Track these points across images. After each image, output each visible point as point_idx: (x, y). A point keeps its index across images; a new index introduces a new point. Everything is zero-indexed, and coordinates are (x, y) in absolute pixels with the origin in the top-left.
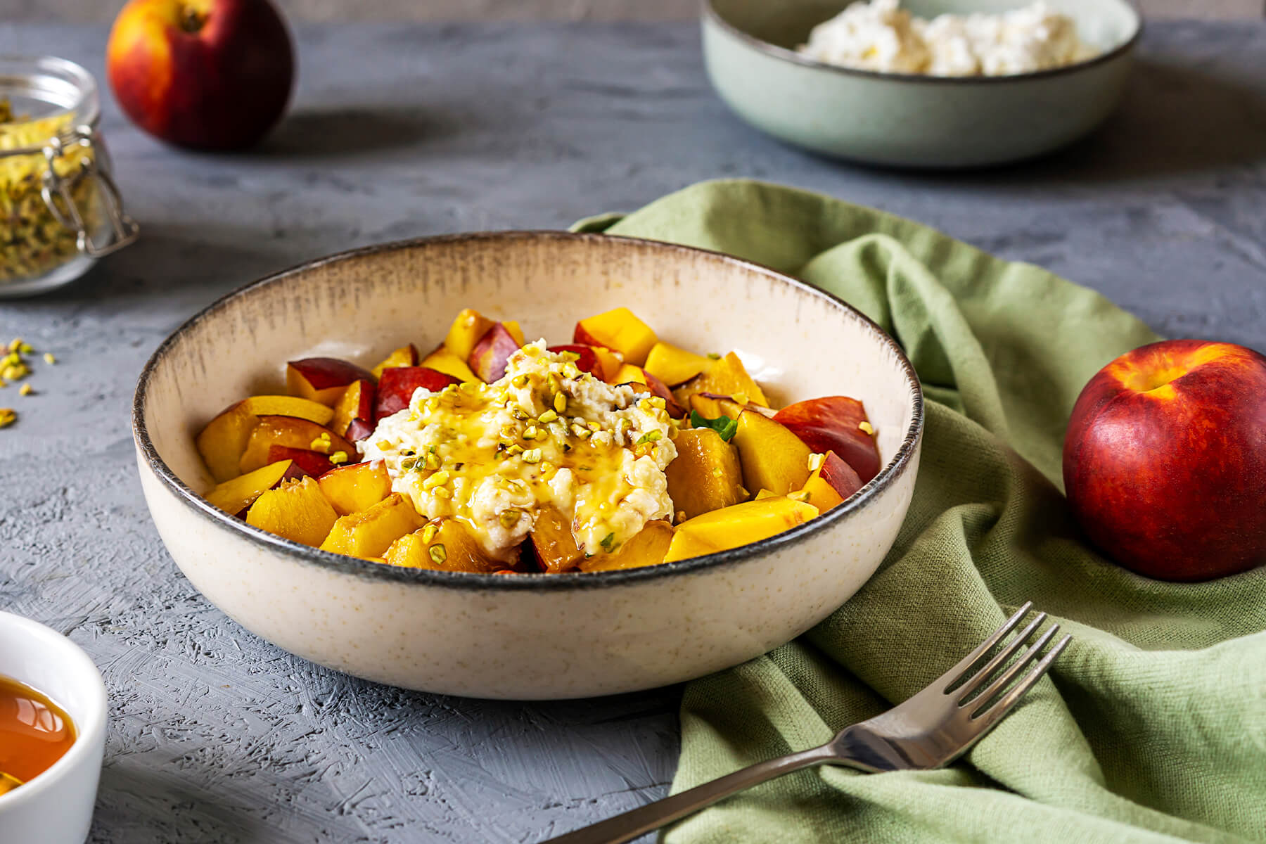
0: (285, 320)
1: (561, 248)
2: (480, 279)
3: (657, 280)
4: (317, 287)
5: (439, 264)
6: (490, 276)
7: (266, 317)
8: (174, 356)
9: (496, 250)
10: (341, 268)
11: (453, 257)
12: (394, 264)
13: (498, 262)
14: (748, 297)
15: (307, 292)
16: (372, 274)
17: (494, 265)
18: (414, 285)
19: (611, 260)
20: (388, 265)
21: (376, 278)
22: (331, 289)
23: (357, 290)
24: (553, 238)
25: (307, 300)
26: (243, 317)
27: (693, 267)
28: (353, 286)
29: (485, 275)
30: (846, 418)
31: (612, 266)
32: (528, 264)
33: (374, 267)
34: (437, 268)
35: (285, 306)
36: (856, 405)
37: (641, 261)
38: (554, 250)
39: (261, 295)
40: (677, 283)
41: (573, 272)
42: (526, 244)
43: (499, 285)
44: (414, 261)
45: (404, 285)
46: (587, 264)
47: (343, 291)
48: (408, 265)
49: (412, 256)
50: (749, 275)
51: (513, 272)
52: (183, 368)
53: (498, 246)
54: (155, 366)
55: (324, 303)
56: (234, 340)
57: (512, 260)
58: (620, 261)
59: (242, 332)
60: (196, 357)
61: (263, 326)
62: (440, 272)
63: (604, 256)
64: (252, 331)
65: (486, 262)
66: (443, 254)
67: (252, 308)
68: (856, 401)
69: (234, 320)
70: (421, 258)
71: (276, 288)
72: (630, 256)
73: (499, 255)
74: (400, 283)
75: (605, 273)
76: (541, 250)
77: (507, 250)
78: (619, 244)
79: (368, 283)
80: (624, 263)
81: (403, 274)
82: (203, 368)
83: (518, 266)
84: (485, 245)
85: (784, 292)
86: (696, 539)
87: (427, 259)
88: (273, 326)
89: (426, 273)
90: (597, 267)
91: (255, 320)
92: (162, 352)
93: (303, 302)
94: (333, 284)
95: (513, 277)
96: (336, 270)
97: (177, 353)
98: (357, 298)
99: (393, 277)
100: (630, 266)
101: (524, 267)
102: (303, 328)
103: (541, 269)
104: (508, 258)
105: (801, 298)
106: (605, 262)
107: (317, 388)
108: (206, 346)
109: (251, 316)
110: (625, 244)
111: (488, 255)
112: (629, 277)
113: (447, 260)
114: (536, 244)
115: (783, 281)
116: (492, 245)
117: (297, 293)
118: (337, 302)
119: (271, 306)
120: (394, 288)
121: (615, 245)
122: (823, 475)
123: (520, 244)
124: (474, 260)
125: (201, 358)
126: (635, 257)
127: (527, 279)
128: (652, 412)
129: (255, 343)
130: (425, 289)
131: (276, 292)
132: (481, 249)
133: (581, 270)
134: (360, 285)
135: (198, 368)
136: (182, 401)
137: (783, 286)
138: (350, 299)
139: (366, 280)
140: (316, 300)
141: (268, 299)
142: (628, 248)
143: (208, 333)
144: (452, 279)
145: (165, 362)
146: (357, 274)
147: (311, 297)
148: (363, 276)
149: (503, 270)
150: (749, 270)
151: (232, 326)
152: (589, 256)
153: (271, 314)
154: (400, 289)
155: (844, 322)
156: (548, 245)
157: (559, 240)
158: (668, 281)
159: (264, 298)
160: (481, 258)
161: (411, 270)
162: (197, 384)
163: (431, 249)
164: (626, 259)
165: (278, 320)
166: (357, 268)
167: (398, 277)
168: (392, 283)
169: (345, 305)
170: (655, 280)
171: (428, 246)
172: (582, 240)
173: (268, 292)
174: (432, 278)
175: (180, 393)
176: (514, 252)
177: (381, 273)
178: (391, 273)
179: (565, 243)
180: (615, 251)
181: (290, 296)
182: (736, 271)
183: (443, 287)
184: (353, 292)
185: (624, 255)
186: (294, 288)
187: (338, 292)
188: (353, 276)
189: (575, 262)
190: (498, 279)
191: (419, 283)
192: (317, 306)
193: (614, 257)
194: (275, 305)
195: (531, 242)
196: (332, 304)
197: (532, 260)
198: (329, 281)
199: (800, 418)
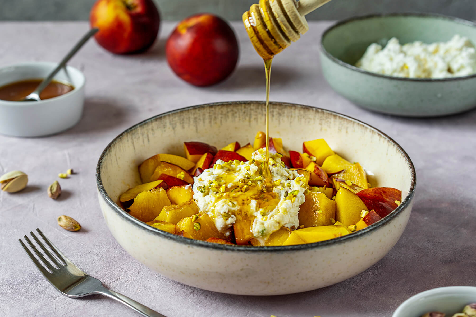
0: (189, 126)
1: (305, 112)
2: (272, 120)
3: (340, 130)
4: (204, 115)
5: (256, 112)
6: (276, 119)
7: (180, 123)
8: (133, 134)
9: (279, 109)
10: (215, 108)
11: (262, 110)
12: (238, 109)
13: (280, 114)
14: (372, 142)
15: (199, 116)
16: (228, 112)
17: (278, 115)
18: (245, 119)
19: (323, 119)
20: (235, 109)
21: (230, 114)
22: (210, 116)
23: (221, 118)
24: (302, 108)
25: (200, 119)
26: (170, 122)
27: (353, 126)
28: (220, 116)
29: (274, 118)
30: (390, 197)
31: (323, 122)
32: (292, 116)
33: (229, 110)
34: (255, 113)
35: (189, 120)
36: (398, 193)
37: (335, 121)
38: (302, 112)
39: (179, 115)
40: (347, 132)
41: (309, 122)
42: (291, 109)
43: (279, 123)
44: (246, 109)
45: (241, 118)
46: (314, 119)
47: (215, 118)
48: (243, 111)
49: (245, 107)
50: (373, 133)
51: (285, 119)
52: (137, 139)
53: (281, 108)
54: (121, 137)
55: (207, 121)
56: (165, 131)
57: (285, 114)
58: (327, 120)
59: (169, 128)
60: (145, 135)
61: (179, 127)
62: (256, 115)
63: (321, 117)
64: (174, 128)
65: (275, 113)
66: (258, 108)
67: (174, 119)
68: (399, 191)
69: (166, 123)
70: (249, 108)
71: (187, 113)
72: (331, 119)
73: (280, 111)
74: (239, 117)
75: (321, 124)
76: (297, 111)
77: (283, 110)
78: (327, 113)
79: (226, 115)
80: (328, 121)
81: (241, 114)
82: (148, 140)
83: (288, 117)
84: (275, 107)
85: (384, 142)
86: (299, 237)
87: (251, 110)
88: (183, 127)
89: (250, 115)
90: (318, 121)
91: (175, 124)
92: (127, 132)
93: (198, 120)
94: (211, 114)
95: (285, 121)
96: (213, 109)
97: (135, 133)
98: (221, 121)
99: (237, 115)
100: (330, 123)
101: (290, 118)
102: (197, 130)
103: (296, 119)
104: (284, 113)
105: (389, 145)
106: (321, 120)
107: (190, 154)
108: (150, 131)
109: (174, 122)
110: (329, 114)
111: (276, 110)
112: (330, 127)
113: (259, 111)
114: (295, 109)
115: (384, 137)
116: (278, 107)
117: (195, 116)
118: (213, 122)
119: (183, 120)
120: (237, 119)
121: (325, 113)
122: (364, 220)
123: (289, 108)
124: (271, 112)
125: (148, 136)
126: (332, 119)
127: (291, 123)
128: (299, 183)
129: (174, 133)
130: (250, 121)
131: (186, 114)
132: (273, 108)
133: (312, 122)
134: (223, 116)
135: (146, 140)
136: (135, 152)
137: (384, 139)
138: (218, 121)
139: (225, 115)
140: (204, 119)
141: (182, 117)
142: (330, 115)
143: (152, 127)
144: (261, 118)
145: (127, 136)
146: (222, 112)
147: (201, 118)
148: (224, 113)
149: (281, 118)
150: (373, 131)
151: (164, 125)
152: (315, 116)
153: (183, 123)
154: (240, 120)
155: (401, 158)
156: (300, 110)
157: (304, 108)
158: (344, 131)
159: (180, 116)
160: (273, 112)
161: (244, 113)
162: (144, 146)
163: (253, 106)
164: (329, 120)
165: (186, 126)
166: (222, 109)
167: (239, 115)
168: (236, 117)
169: (216, 123)
170: (339, 129)
171: (252, 104)
172: (313, 110)
173: (182, 114)
174: (253, 117)
175: (134, 148)
176: (286, 111)
177: (232, 112)
178: (236, 113)
179: (306, 110)
180: (325, 116)
181: (192, 117)
182: (368, 130)
183: (257, 121)
184: (220, 119)
185: (328, 118)
186: (194, 114)
187: (213, 117)
188: (220, 112)
189: (309, 118)
190: (279, 121)
191: (247, 118)
192: (204, 122)
193: (324, 118)
194: (185, 119)
195: (293, 108)
196: (210, 122)
197: (293, 115)
198: (210, 113)
199: (370, 195)
